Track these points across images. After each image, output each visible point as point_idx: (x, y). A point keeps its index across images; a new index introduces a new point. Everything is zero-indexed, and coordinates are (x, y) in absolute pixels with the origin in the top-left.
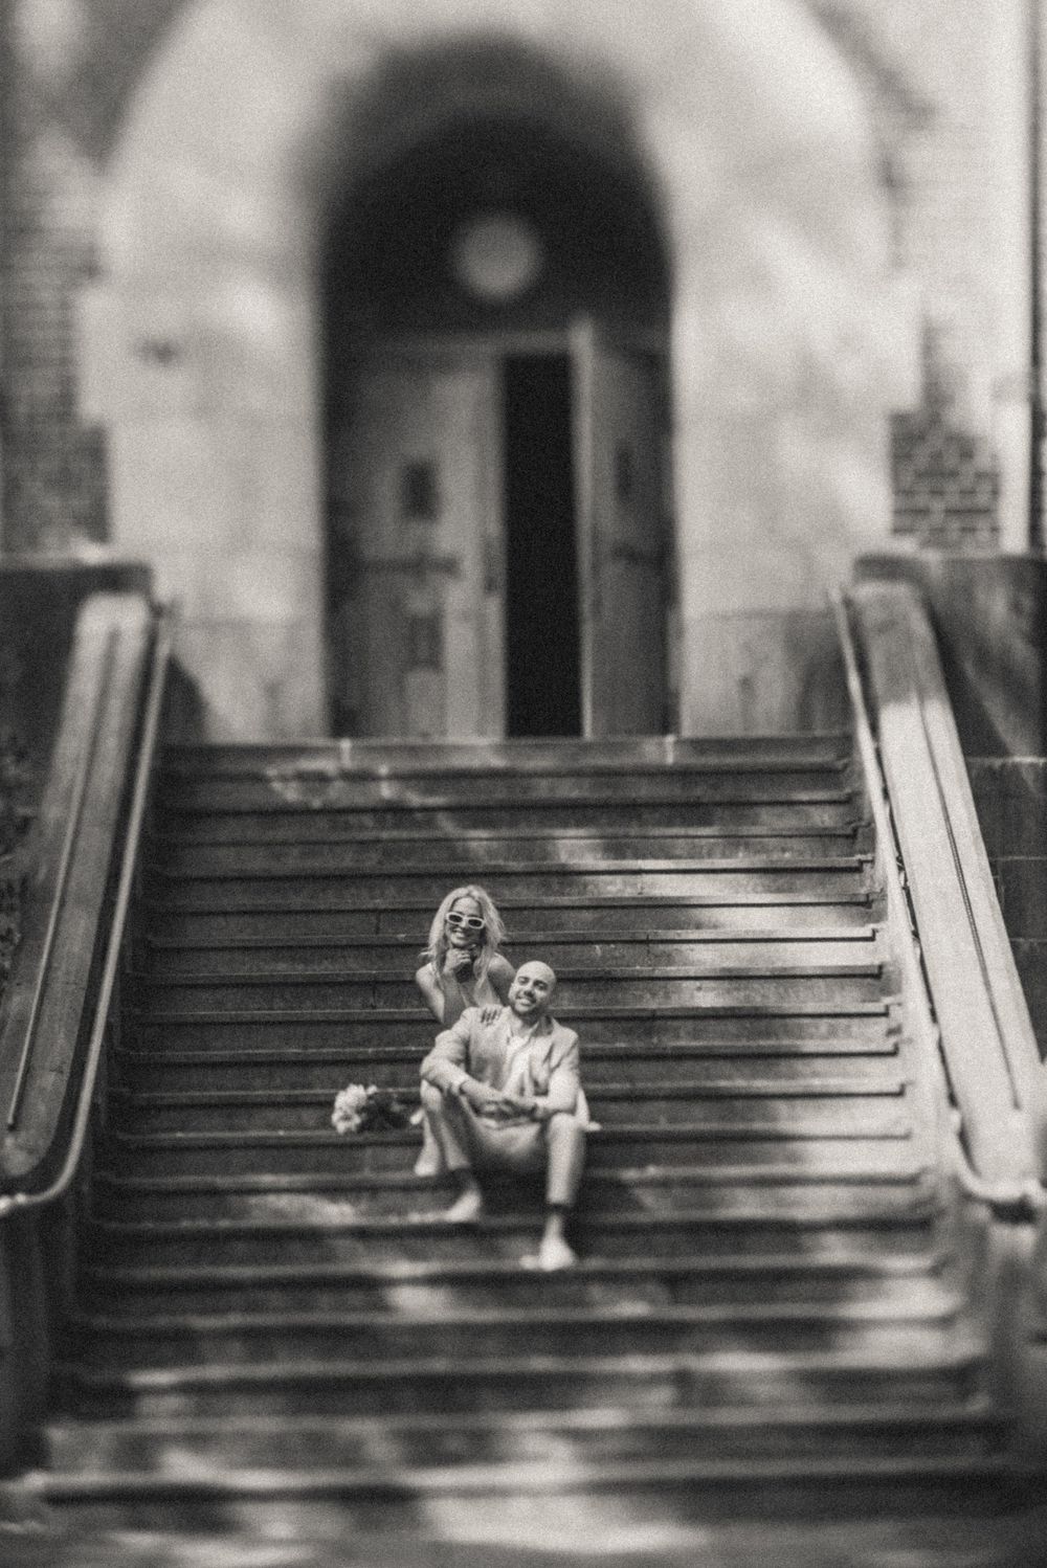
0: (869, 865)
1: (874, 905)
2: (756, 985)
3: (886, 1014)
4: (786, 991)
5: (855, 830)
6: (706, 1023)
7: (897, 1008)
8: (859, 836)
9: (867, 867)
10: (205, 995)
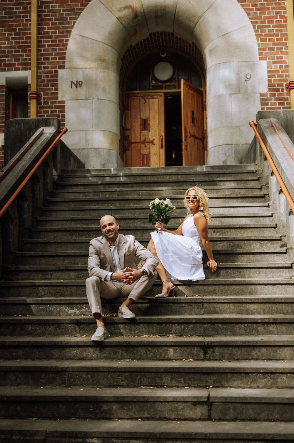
0: (267, 196)
1: (270, 207)
2: (233, 230)
3: (280, 240)
4: (244, 233)
5: (262, 187)
6: (216, 243)
7: (284, 237)
8: (263, 188)
9: (266, 196)
10: (51, 234)
